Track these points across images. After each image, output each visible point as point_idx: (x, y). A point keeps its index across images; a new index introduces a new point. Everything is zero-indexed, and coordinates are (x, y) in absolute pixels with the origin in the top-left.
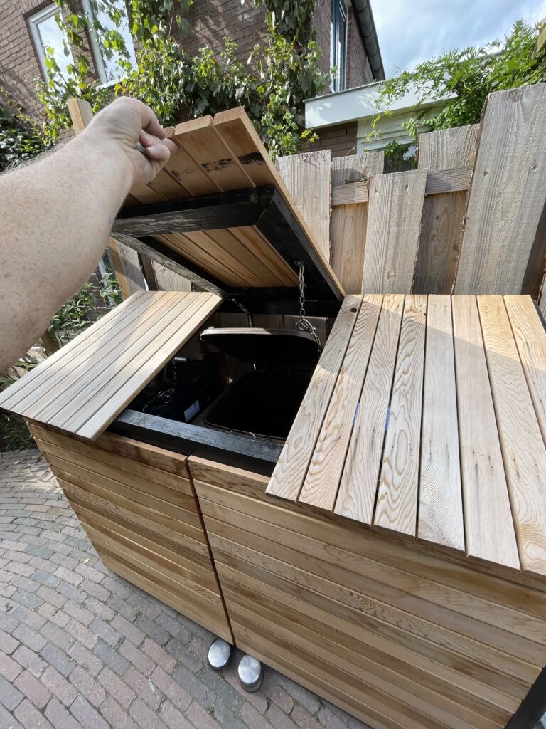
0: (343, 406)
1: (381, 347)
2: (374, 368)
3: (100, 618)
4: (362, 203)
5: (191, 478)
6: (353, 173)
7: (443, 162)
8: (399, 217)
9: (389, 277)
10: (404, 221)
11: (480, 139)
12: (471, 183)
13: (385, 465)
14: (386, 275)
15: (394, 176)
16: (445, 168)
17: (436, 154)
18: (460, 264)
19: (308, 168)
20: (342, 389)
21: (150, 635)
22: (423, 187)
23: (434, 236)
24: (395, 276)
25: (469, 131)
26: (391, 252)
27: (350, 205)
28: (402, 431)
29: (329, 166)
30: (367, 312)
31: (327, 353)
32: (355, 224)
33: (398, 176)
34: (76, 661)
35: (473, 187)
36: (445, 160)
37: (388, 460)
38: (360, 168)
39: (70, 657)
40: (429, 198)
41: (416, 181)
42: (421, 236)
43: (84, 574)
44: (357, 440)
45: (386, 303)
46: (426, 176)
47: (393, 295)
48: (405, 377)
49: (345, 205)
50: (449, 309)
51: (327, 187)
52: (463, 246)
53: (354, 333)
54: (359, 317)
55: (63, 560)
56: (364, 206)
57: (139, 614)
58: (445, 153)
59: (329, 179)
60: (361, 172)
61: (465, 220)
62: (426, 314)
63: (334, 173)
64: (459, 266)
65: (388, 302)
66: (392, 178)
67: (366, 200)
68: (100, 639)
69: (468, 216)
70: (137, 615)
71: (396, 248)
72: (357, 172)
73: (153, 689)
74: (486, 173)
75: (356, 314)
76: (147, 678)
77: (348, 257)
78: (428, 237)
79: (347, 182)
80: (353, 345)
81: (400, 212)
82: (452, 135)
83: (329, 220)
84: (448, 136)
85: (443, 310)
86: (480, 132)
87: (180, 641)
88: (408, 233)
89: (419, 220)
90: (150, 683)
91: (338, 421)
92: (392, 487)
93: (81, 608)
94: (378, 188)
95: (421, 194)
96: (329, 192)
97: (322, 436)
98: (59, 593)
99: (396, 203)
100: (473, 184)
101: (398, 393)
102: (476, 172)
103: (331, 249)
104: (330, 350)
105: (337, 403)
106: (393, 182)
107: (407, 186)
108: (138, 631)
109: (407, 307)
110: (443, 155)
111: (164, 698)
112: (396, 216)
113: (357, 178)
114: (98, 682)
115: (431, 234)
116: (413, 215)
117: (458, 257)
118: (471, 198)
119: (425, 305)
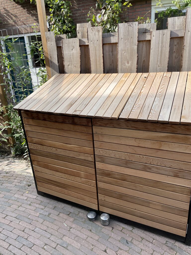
0: (141, 101)
1: (154, 87)
2: (151, 92)
3: (39, 208)
4: (149, 40)
5: (92, 126)
6: (146, 30)
7: (176, 27)
8: (162, 45)
9: (159, 66)
10: (164, 46)
11: (186, 21)
12: (185, 34)
13: (151, 110)
14: (158, 66)
15: (160, 31)
16: (177, 29)
17: (173, 25)
18: (183, 61)
19: (130, 27)
20: (141, 97)
21: (61, 212)
22: (169, 35)
23: (174, 52)
24: (161, 66)
25: (183, 18)
26: (159, 57)
27: (145, 41)
28: (157, 104)
29: (137, 28)
30: (150, 78)
31: (136, 89)
32: (146, 47)
33: (161, 31)
34: (32, 219)
35: (185, 36)
36: (177, 26)
37: (152, 110)
38: (148, 28)
39: (29, 219)
40: (171, 38)
41: (167, 33)
42: (170, 52)
43: (28, 196)
44: (144, 107)
45: (157, 75)
46: (170, 32)
47: (160, 73)
48: (160, 93)
49: (143, 41)
50: (178, 76)
51: (137, 34)
52: (184, 55)
53: (145, 84)
54: (147, 79)
55: (16, 192)
56: (150, 41)
57: (55, 207)
58: (176, 24)
59: (137, 32)
60: (149, 29)
61: (184, 46)
62: (170, 78)
63: (139, 29)
64: (183, 62)
65: (158, 74)
66: (159, 32)
67: (150, 39)
68: (40, 214)
69: (184, 45)
70: (54, 207)
71: (161, 56)
72: (147, 29)
73: (66, 226)
74: (189, 31)
75: (146, 78)
76: (63, 223)
77: (144, 59)
78: (173, 52)
79: (144, 33)
80: (145, 87)
81: (162, 43)
82: (178, 19)
83: (137, 46)
84: (177, 19)
85: (176, 76)
86: (186, 19)
87: (74, 214)
88: (165, 51)
89: (169, 46)
90: (65, 224)
91: (139, 103)
92: (153, 114)
93: (29, 206)
94: (154, 35)
95: (169, 37)
96: (137, 36)
97: (134, 107)
98: (18, 202)
99: (161, 40)
100: (185, 35)
101: (157, 97)
102: (186, 31)
103: (137, 56)
104: (137, 88)
105: (139, 100)
106: (159, 33)
107: (164, 35)
108: (56, 211)
109: (164, 76)
110: (176, 25)
111: (71, 228)
112: (161, 45)
113: (147, 31)
114: (43, 224)
115: (174, 51)
116: (166, 44)
117: (182, 59)
118: (185, 39)
119: (170, 75)
